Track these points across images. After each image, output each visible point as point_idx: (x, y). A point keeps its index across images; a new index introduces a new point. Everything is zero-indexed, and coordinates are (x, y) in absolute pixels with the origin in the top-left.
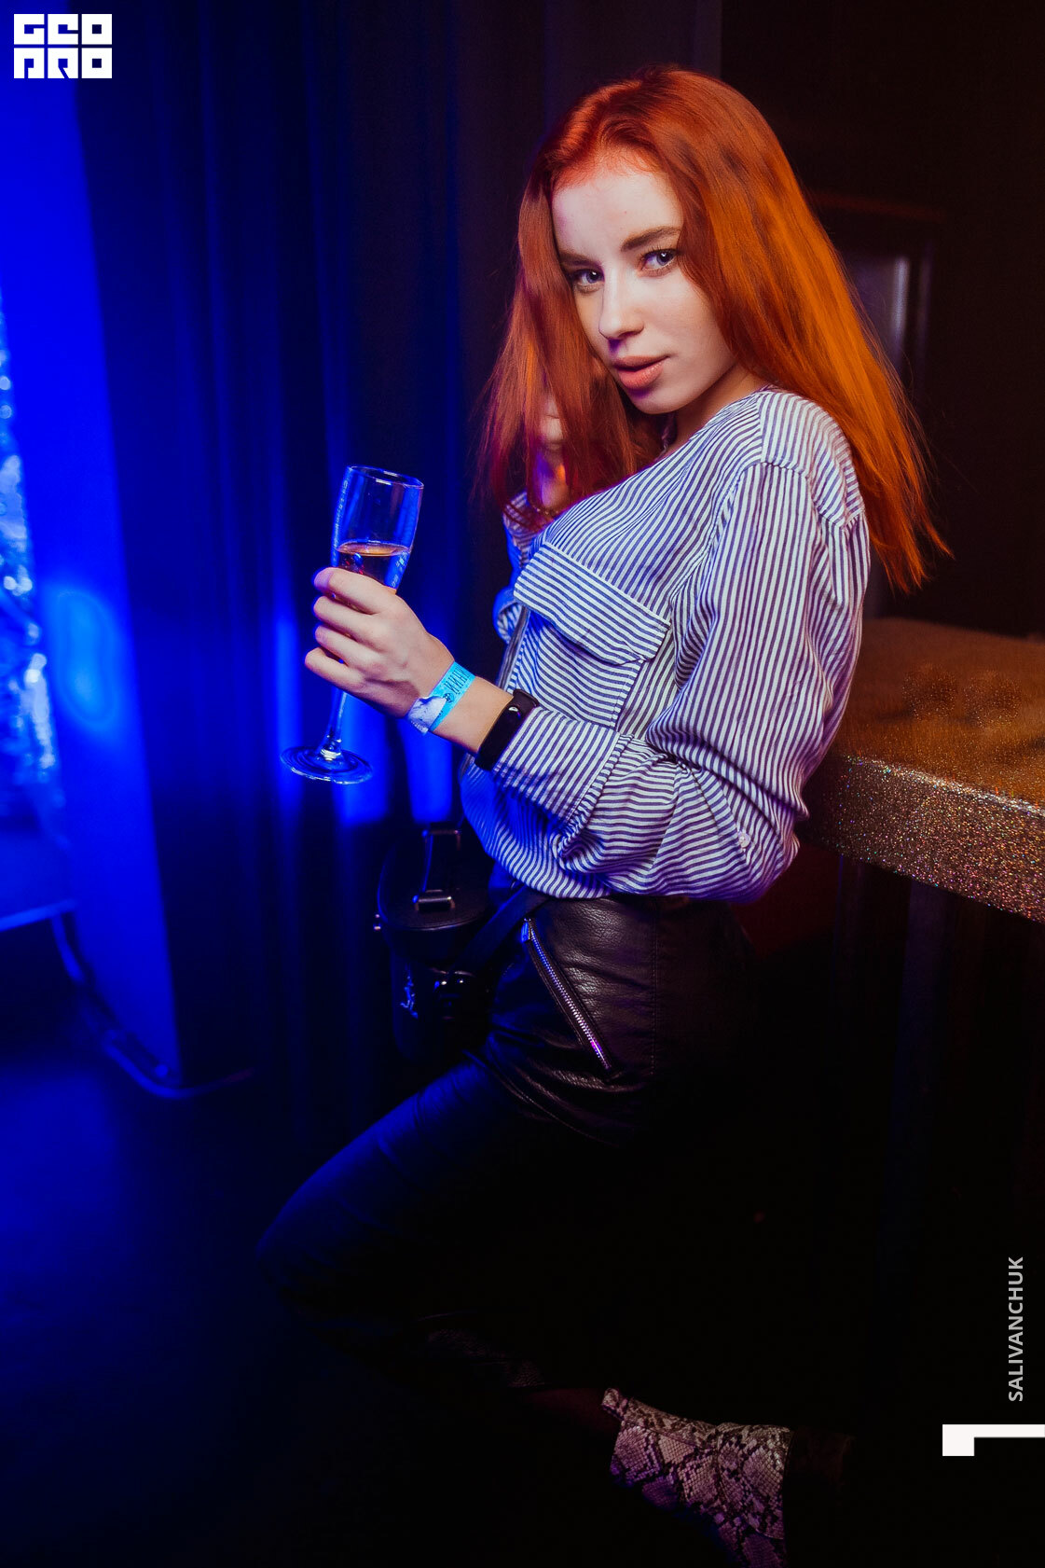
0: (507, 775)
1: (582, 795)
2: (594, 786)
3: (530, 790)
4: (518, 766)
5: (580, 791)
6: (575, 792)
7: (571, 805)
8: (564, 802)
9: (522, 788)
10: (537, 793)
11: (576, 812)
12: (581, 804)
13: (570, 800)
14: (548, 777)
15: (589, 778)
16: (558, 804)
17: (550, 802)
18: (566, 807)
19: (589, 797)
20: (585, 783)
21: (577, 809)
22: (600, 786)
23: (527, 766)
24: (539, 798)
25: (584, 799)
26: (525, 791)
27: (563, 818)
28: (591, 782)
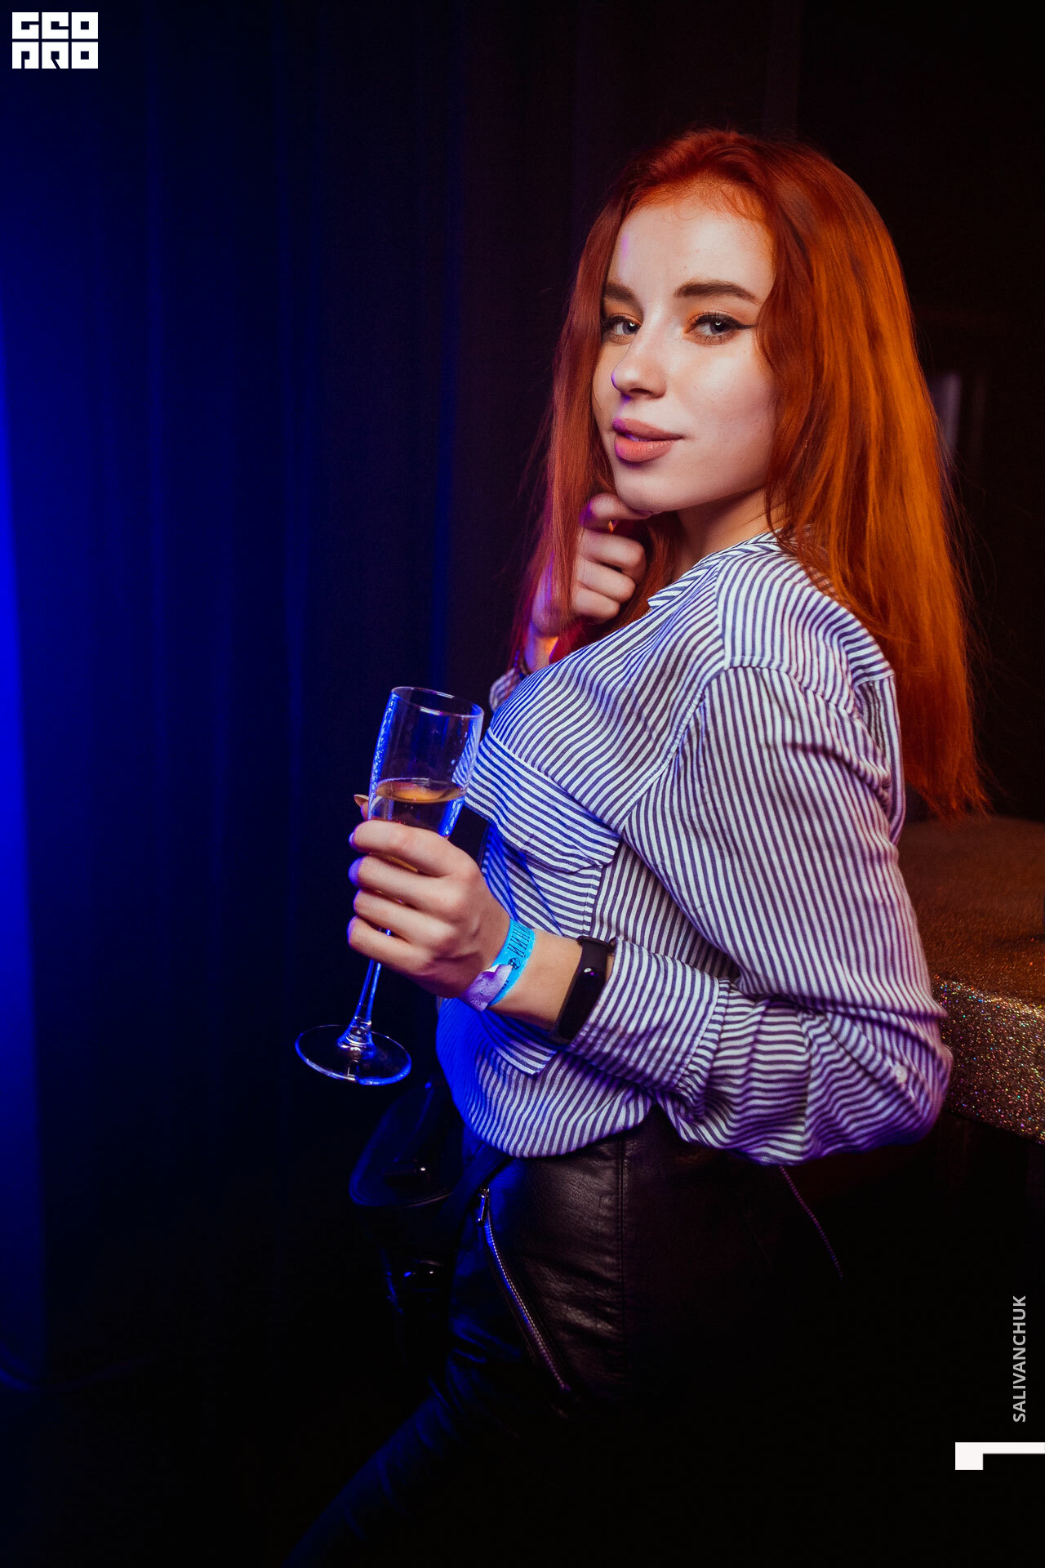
0: (597, 1038)
1: (693, 1050)
2: (705, 1039)
3: (626, 1053)
4: (611, 1025)
5: (690, 1045)
6: (684, 1047)
7: (680, 1065)
8: (671, 1062)
9: (617, 1052)
10: (636, 1055)
11: (687, 1073)
12: (692, 1062)
13: (678, 1059)
14: (649, 1033)
15: (699, 1028)
16: (663, 1065)
17: (652, 1064)
18: (673, 1068)
19: (701, 1052)
20: (695, 1035)
21: (687, 1069)
22: (715, 1036)
23: (623, 1023)
24: (638, 1061)
25: (696, 1055)
26: (620, 1055)
27: (670, 1082)
28: (701, 1033)
